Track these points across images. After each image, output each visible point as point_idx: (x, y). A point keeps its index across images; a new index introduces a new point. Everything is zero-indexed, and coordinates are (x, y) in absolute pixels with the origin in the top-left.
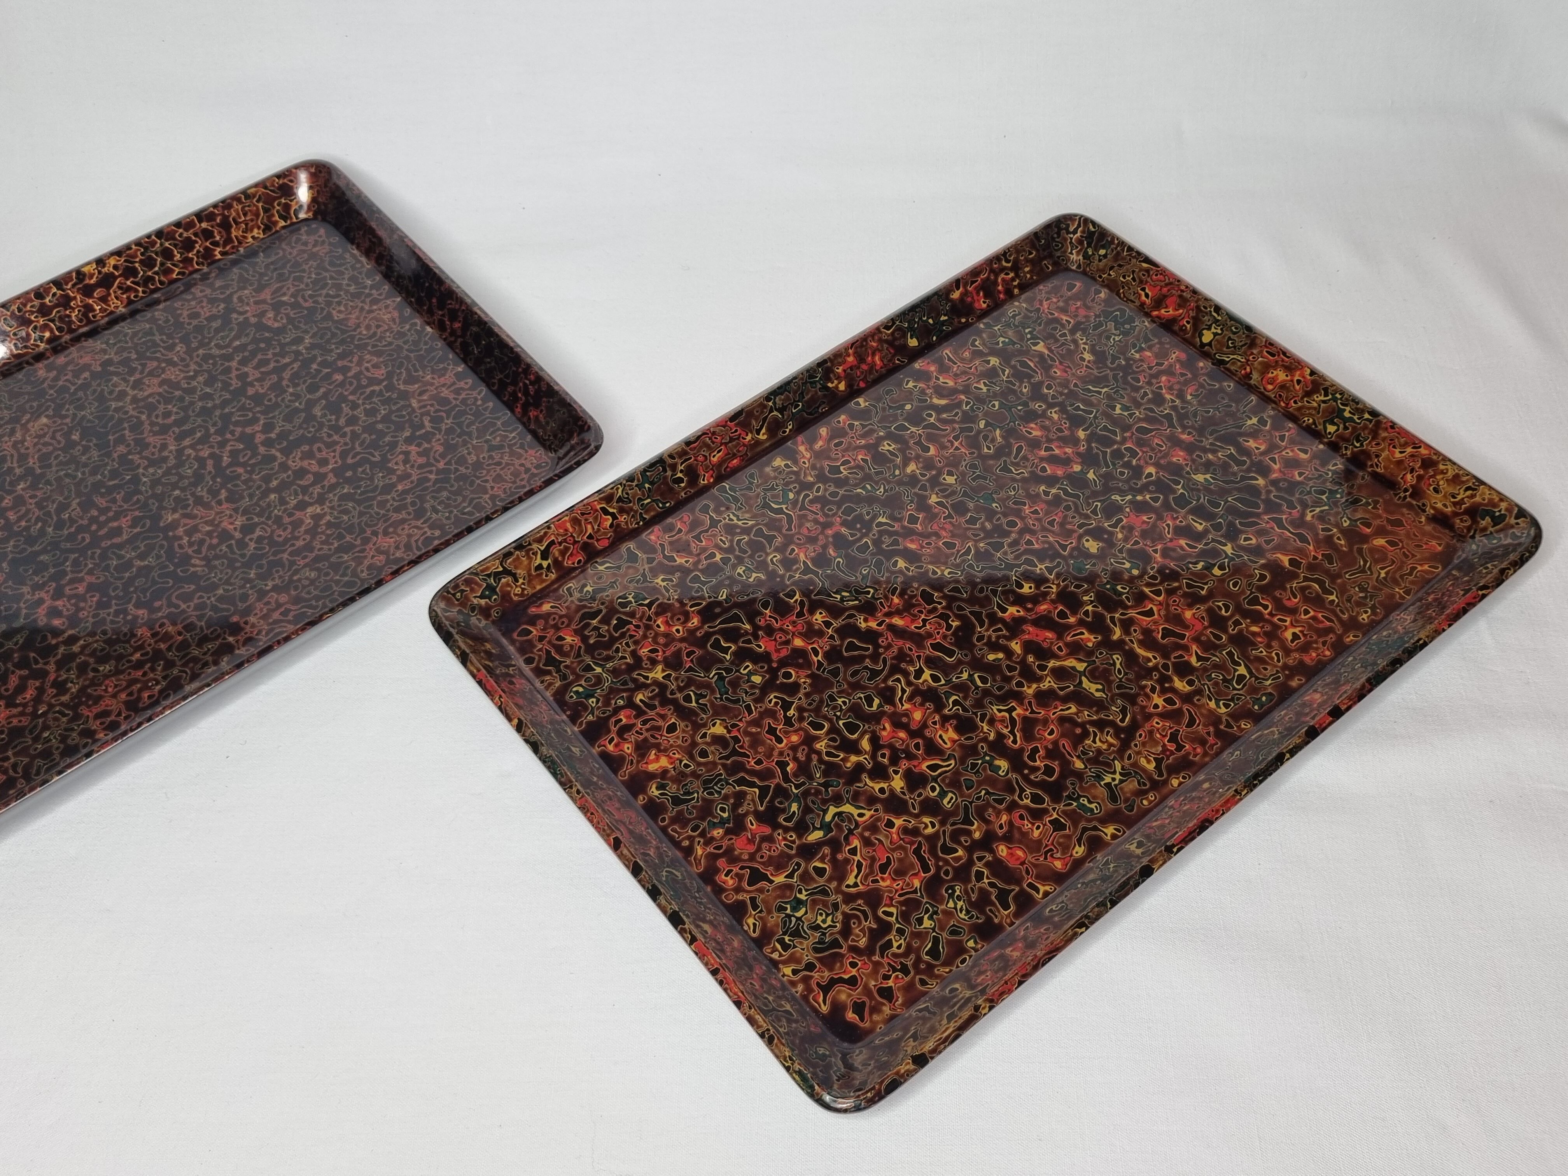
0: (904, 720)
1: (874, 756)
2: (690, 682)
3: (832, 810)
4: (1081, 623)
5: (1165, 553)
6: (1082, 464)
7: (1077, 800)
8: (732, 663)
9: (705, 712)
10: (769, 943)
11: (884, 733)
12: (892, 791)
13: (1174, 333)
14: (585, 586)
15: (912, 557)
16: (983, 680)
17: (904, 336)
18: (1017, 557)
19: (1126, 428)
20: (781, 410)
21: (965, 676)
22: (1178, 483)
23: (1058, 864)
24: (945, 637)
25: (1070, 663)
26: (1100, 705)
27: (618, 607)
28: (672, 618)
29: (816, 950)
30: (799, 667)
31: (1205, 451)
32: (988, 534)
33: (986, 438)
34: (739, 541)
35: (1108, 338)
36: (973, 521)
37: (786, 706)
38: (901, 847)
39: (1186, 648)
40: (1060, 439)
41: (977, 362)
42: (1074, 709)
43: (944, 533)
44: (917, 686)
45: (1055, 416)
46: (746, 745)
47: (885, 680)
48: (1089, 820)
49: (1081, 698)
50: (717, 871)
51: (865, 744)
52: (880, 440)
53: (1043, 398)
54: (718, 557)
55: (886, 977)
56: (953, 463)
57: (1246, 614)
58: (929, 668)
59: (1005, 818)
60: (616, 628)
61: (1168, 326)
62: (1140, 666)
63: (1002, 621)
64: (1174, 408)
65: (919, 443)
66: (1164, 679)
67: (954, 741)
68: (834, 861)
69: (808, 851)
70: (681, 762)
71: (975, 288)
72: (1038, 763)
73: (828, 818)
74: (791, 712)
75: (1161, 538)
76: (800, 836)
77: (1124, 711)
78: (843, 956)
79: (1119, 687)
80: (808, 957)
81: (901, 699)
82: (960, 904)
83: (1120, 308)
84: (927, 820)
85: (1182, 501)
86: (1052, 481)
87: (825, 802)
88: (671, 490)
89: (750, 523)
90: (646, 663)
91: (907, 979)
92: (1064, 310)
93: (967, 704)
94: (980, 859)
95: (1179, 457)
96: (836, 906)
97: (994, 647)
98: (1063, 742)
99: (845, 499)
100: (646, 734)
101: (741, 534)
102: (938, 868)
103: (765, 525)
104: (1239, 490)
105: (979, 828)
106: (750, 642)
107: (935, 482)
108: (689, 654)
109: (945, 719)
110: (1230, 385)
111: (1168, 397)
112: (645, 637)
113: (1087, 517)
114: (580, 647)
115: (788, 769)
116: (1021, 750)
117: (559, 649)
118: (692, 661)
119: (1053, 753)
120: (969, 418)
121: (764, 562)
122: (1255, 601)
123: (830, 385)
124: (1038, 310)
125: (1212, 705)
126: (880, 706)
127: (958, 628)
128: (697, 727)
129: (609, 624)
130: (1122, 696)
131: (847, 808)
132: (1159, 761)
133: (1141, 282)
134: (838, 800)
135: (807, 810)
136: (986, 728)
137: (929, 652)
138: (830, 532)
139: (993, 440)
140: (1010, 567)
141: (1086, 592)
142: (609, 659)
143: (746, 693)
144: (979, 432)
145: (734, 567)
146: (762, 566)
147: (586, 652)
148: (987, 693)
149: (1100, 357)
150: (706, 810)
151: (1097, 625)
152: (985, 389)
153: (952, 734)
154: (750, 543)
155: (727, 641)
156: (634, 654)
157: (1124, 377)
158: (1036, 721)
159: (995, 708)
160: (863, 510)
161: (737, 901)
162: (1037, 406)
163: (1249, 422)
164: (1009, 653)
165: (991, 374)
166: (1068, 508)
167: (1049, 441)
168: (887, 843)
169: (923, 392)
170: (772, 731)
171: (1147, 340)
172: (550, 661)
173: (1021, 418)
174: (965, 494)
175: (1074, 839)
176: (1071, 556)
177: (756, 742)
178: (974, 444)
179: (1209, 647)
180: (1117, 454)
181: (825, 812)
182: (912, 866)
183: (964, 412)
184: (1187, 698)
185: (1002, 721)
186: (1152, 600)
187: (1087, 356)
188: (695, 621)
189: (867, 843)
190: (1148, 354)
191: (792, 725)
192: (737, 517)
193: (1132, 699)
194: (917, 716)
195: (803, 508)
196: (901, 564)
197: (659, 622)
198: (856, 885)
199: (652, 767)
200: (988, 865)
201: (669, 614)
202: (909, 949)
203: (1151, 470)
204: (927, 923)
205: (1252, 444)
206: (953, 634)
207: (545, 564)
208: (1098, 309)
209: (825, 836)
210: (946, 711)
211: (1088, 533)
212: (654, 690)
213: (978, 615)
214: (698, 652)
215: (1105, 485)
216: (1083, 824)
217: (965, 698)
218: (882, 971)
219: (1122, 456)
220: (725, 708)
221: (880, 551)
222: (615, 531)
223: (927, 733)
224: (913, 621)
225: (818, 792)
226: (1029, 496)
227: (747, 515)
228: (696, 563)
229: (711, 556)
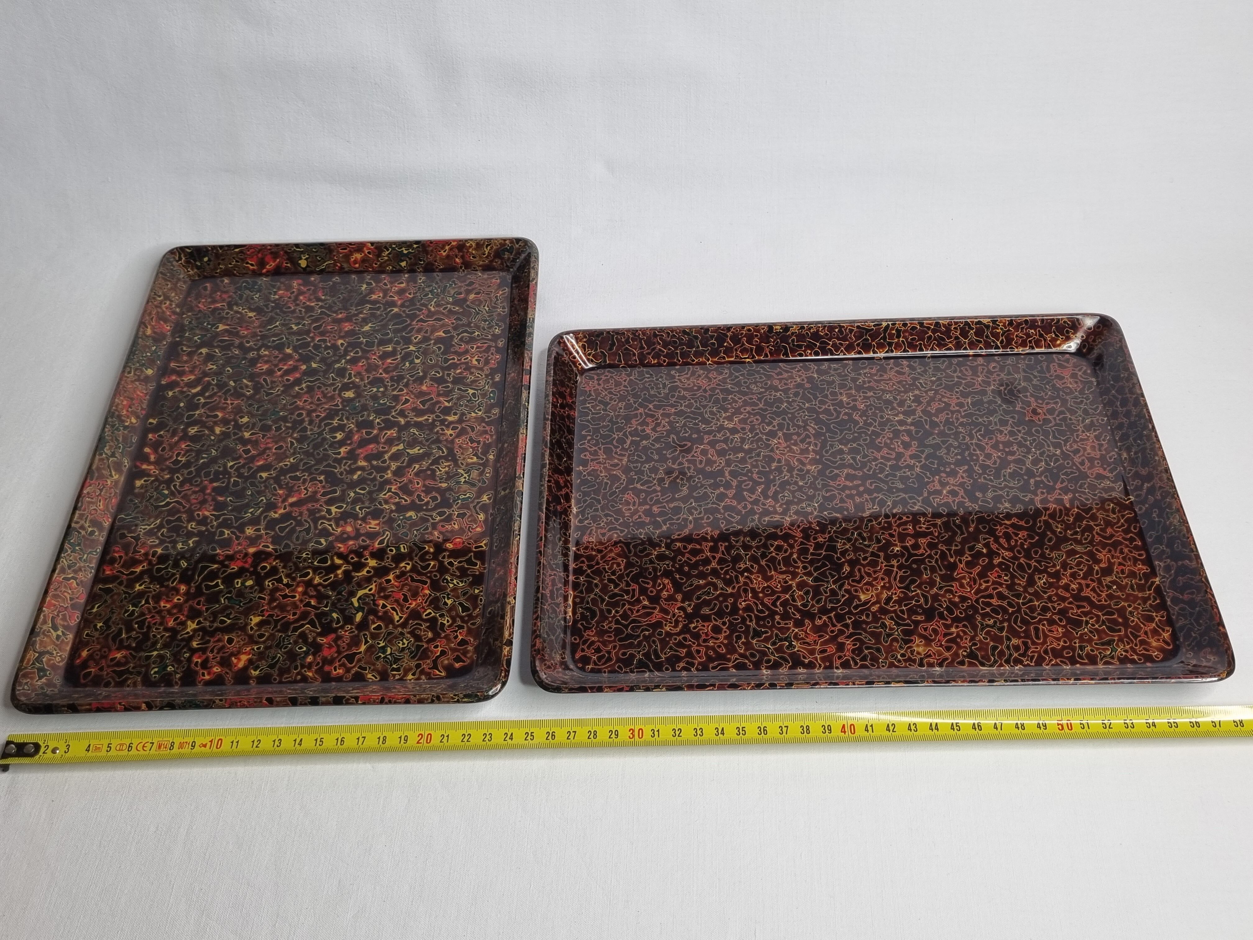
0: (345, 536)
1: (348, 562)
2: (215, 615)
3: (355, 600)
4: (381, 430)
5: (386, 371)
6: (304, 363)
7: (459, 498)
8: (227, 587)
9: (240, 619)
10: (389, 676)
11: (342, 549)
12: (373, 568)
13: (284, 274)
14: (95, 626)
15: (266, 468)
16: (364, 489)
17: (142, 371)
18: (319, 427)
19: (308, 332)
20: (113, 455)
21: (352, 494)
22: (359, 338)
23: (479, 529)
24: (324, 487)
25: (394, 449)
26: (426, 455)
27: (128, 619)
28: (168, 597)
29: (413, 658)
30: (264, 560)
31: (357, 315)
32: (293, 428)
33: (241, 388)
34: (162, 534)
35: (253, 299)
36: (278, 429)
37: (280, 580)
38: (403, 586)
39: (438, 402)
40: (280, 361)
41: (196, 358)
42: (417, 466)
43: (270, 445)
44: (334, 518)
45: (267, 353)
46: (279, 613)
47: (316, 528)
48: (472, 502)
49: (414, 459)
50: (329, 673)
51: (338, 561)
52: (185, 431)
53: (251, 349)
54: (160, 550)
55: (456, 637)
56: (238, 411)
57: (449, 368)
58: (332, 505)
59: (436, 533)
60: (141, 627)
61: (277, 272)
62: (426, 425)
63: (343, 458)
64: (321, 307)
65: (208, 416)
66: (442, 422)
67: (378, 524)
68: (380, 618)
69: (363, 625)
70: (253, 649)
71: (156, 321)
72: (426, 500)
73: (356, 605)
74: (285, 581)
75: (377, 366)
76: (352, 624)
77: (439, 448)
78: (427, 648)
79: (427, 440)
80: (413, 664)
81: (333, 529)
82: (455, 582)
83: (243, 282)
84: (403, 565)
85: (370, 344)
86: (298, 382)
87: (347, 600)
88: (93, 541)
89: (158, 521)
90: (179, 628)
91: (465, 629)
92: (214, 301)
93: (367, 504)
94: (444, 557)
95: (347, 327)
96: (402, 634)
97: (352, 472)
98: (427, 482)
99: (198, 471)
100: (219, 656)
101: (159, 530)
102: (430, 578)
104: (389, 320)
105: (429, 547)
106: (225, 572)
107: (238, 427)
108: (198, 604)
109: (364, 519)
110: (336, 279)
111: (313, 304)
113: (333, 384)
114: (131, 654)
115: (313, 603)
116: (413, 502)
117: (119, 664)
119: (428, 490)
120: (221, 386)
121: (189, 532)
122: (446, 360)
123: (127, 424)
124: (200, 311)
125: (473, 414)
126: (326, 541)
127: (325, 478)
128: (243, 629)
129: (133, 629)
130: (433, 443)
131: (360, 593)
132: (476, 455)
133: (243, 260)
134: (352, 594)
135: (342, 611)
136: (387, 507)
137: (324, 499)
139: (247, 386)
140: (320, 434)
141: (369, 416)
142: (155, 643)
143: (251, 593)
144: (235, 388)
145: (174, 547)
146: (190, 535)
147: (136, 652)
148: (370, 493)
149: (259, 310)
150: (292, 656)
151: (389, 425)
152: (215, 367)
153: (374, 523)
154: (169, 530)
155: (212, 581)
156: (166, 629)
157: (281, 311)
158: (406, 484)
159: (381, 495)
160: (214, 468)
161: (353, 675)
162: (251, 355)
163: (363, 288)
164: (362, 468)
165: (210, 358)
166: (319, 388)
167: (276, 366)
168: (395, 589)
169: (182, 392)
170: (285, 596)
171: (274, 287)
172: (120, 674)
173: (249, 366)
174: (261, 420)
175: (475, 514)
176: (344, 406)
177: (282, 608)
178: (237, 394)
179: (447, 394)
180: (316, 347)
181: (352, 603)
182: (418, 587)
183: (217, 385)
184: (460, 421)
185: (391, 497)
186: (402, 395)
187: (251, 314)
188: (183, 588)
189: (386, 598)
190: (281, 292)
191: (292, 585)
192: (147, 525)
193: (438, 441)
194: (349, 529)
195: (180, 492)
196: (264, 475)
198: (401, 618)
199: (241, 665)
200: (449, 557)
201: (164, 597)
202: (454, 619)
203: (340, 342)
204: (449, 602)
205: (374, 297)
206: (326, 482)
207: (60, 633)
208: (232, 288)
209: (363, 612)
210: (360, 516)
211: (341, 390)
213: (329, 465)
215: (326, 364)
216: (471, 506)
217: (363, 503)
218: (452, 637)
219: (320, 346)
220: (248, 608)
221: (247, 478)
223: (362, 532)
224: (300, 494)
225: (339, 600)
226: (294, 397)
227: (152, 520)
228: (150, 563)
229: (155, 553)
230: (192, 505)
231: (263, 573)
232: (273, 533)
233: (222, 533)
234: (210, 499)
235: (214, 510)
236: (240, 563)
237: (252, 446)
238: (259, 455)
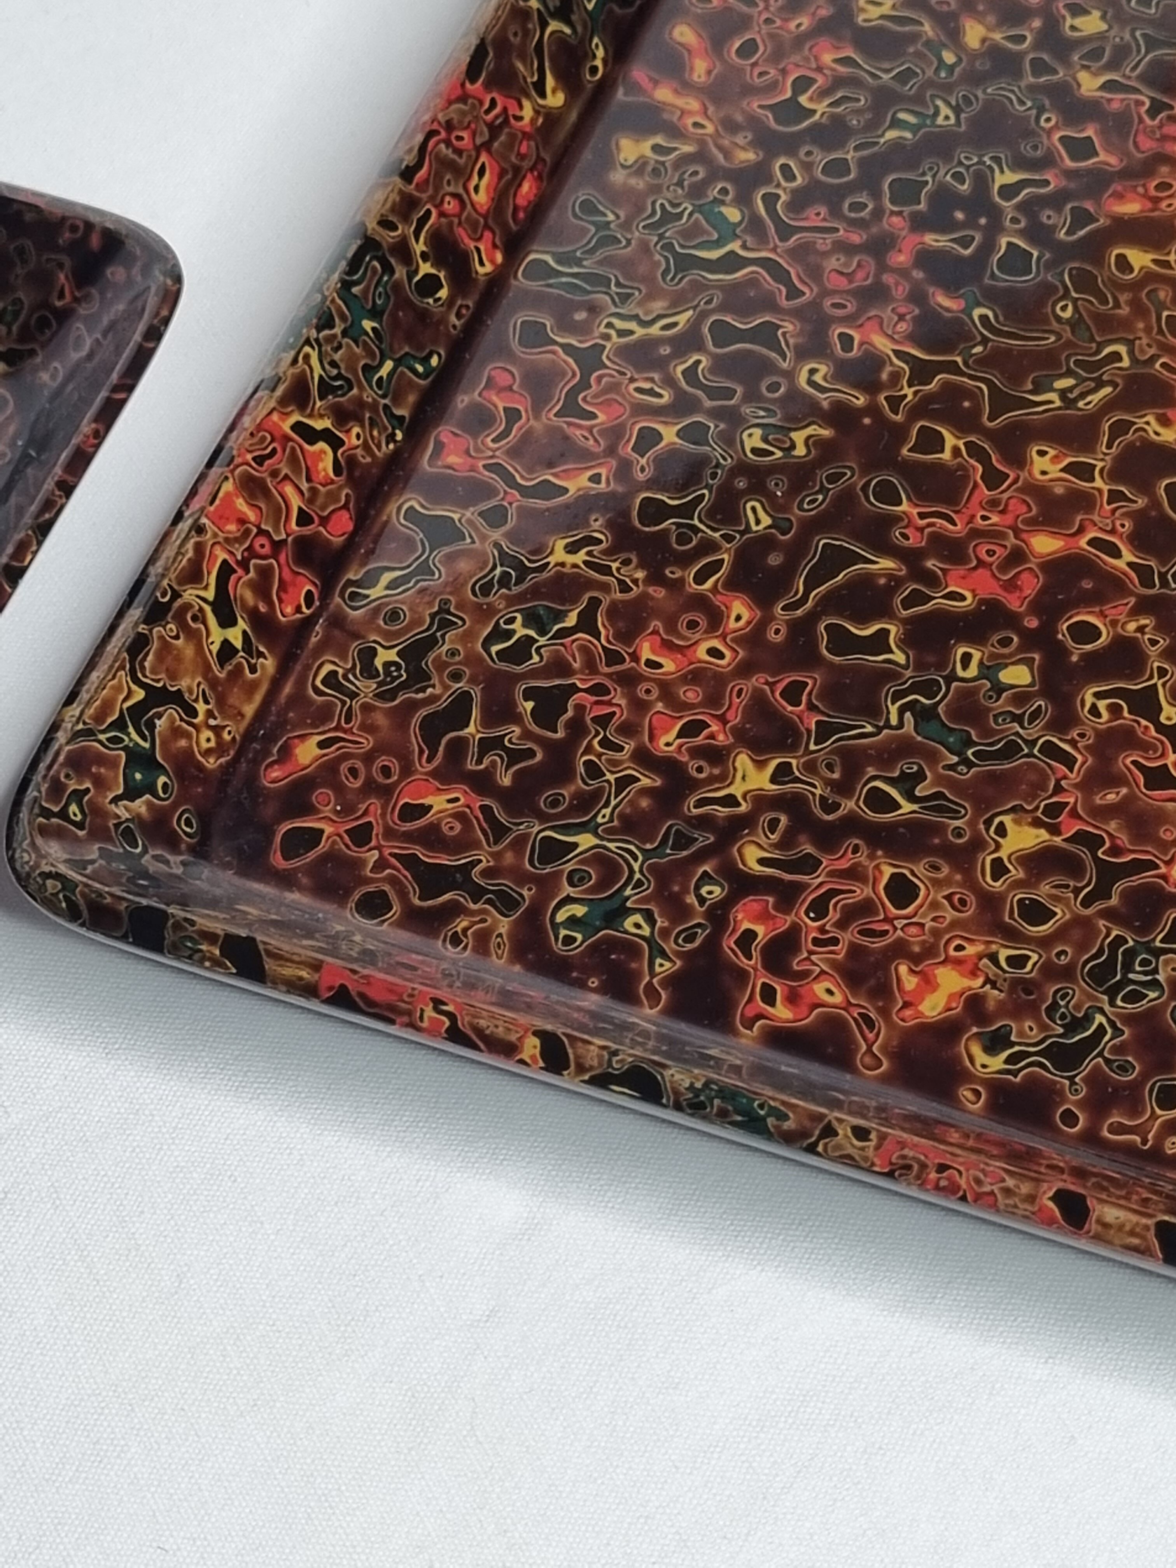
2: (853, 760)
8: (920, 666)
9: (952, 813)
14: (367, 654)
27: (503, 666)
28: (671, 627)
34: (690, 374)
46: (1125, 841)
54: (669, 434)
60: (544, 718)
70: (993, 958)
89: (681, 319)
90: (697, 768)
100: (844, 938)
103: (722, 308)
106: (923, 597)
108: (793, 693)
112: (640, 706)
114: (486, 809)
117: (433, 839)
118: (811, 707)
121: (794, 394)
128: (964, 857)
129: (514, 716)
138: (901, 259)
142: (591, 801)
143: (1018, 719)
145: (729, 440)
147: (512, 812)
154: (720, 366)
155: (863, 620)
156: (646, 759)
160: (937, 175)
170: (1158, 778)
177: (1140, 821)
188: (739, 611)
192: (636, 318)
195: (785, 232)
196: (1139, 258)
197: (646, 653)
199: (932, 1007)
201: (656, 624)
207: (235, 636)
212: (773, 825)
214: (812, 681)
220: (995, 779)
221: (1064, 250)
222: (351, 481)
227: (658, 306)
228: (624, 469)
229: (648, 438)
230: (825, 293)
231: (1077, 652)
232: (1141, 502)
233: (932, 442)
234: (901, 291)
235: (912, 338)
236: (990, 588)
237: (1103, 132)
238: (1126, 174)
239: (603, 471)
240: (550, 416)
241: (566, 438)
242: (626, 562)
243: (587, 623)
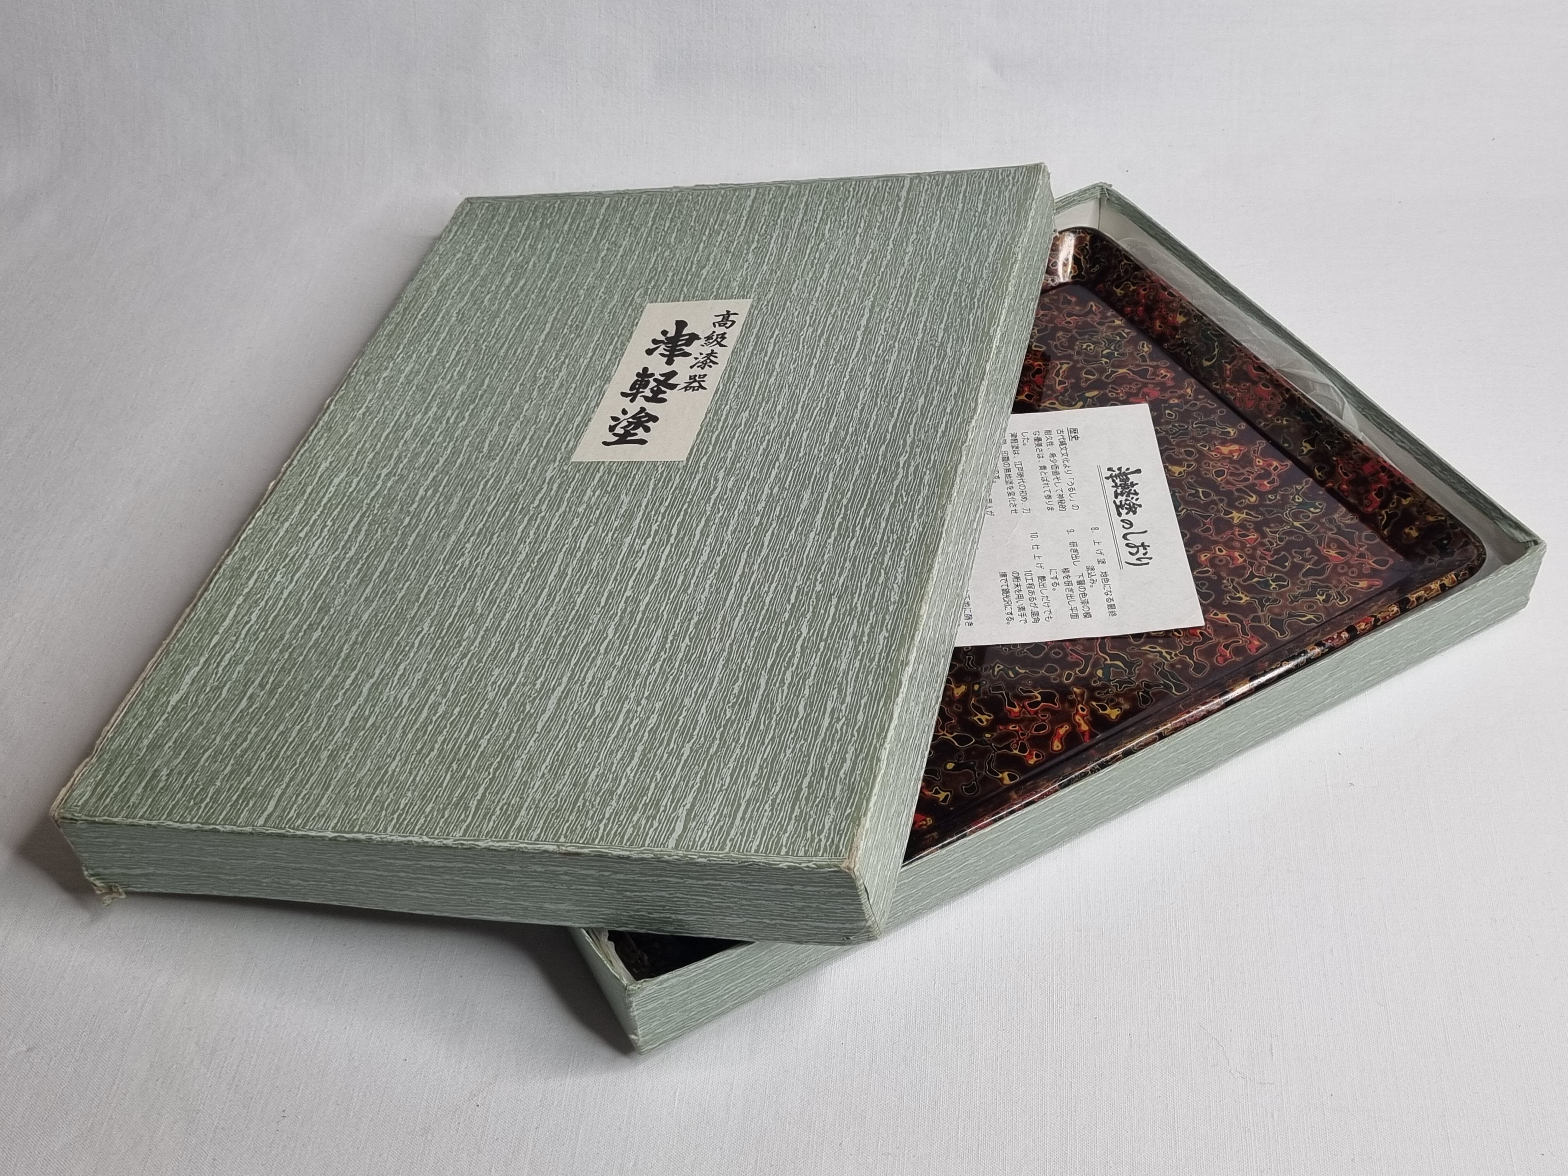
2: (1205, 507)
27: (1286, 578)
28: (1228, 563)
52: (991, 728)
60: (1285, 559)
69: (1098, 385)
70: (1209, 449)
89: (1147, 648)
90: (1250, 526)
100: (1244, 471)
112: (1254, 549)
118: (1205, 524)
128: (1196, 473)
150: (1184, 416)
156: (1264, 535)
192: (1161, 655)
199: (1236, 447)
201: (1231, 566)
212: (1241, 503)
214: (1199, 531)
239: (1211, 615)
240: (1215, 640)
241: (1215, 631)
242: (1226, 587)
243: (1252, 576)
